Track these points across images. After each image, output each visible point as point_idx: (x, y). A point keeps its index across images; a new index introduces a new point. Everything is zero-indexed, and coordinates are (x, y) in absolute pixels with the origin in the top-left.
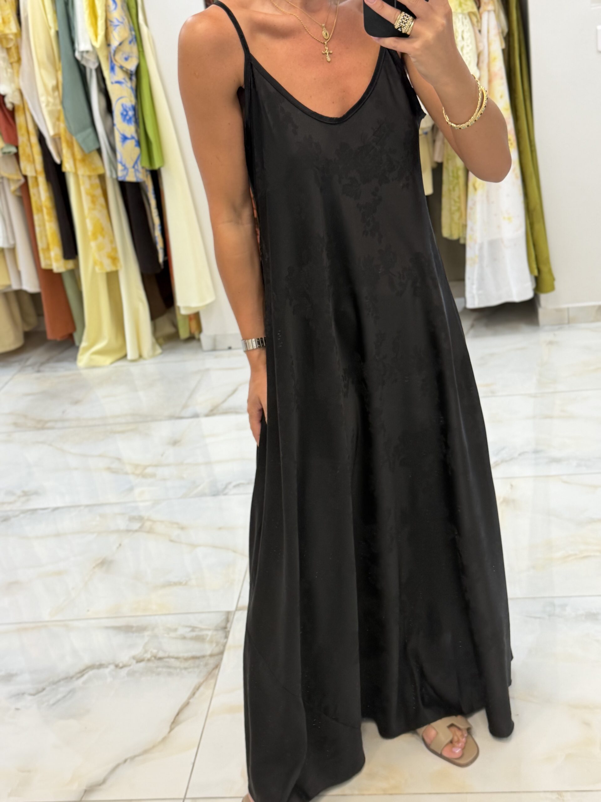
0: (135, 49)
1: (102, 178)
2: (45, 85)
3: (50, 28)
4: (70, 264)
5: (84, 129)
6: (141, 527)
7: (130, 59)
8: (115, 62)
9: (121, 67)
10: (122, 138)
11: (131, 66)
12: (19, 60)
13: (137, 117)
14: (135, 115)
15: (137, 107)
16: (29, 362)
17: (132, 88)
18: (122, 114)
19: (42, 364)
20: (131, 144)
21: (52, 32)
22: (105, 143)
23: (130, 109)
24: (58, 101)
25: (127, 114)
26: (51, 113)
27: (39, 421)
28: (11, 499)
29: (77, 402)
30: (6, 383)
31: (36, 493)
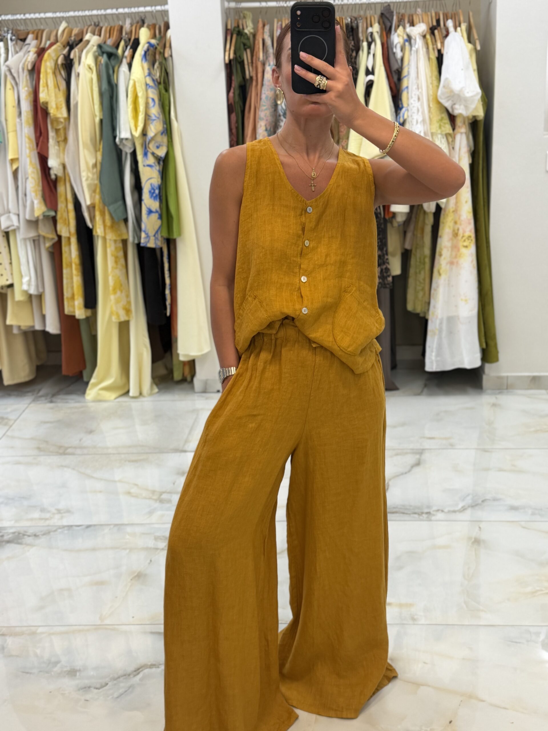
0: (165, 139)
1: (125, 242)
2: (87, 163)
3: (96, 116)
4: (89, 312)
5: (116, 201)
7: (161, 148)
8: (148, 149)
9: (153, 154)
10: (147, 211)
11: (162, 153)
12: (66, 140)
13: (161, 194)
14: (159, 193)
15: (161, 187)
16: (41, 393)
17: (159, 171)
18: (150, 192)
19: (53, 395)
20: (155, 217)
21: (97, 120)
22: (132, 214)
23: (157, 188)
24: (95, 176)
25: (154, 193)
26: (89, 186)
27: (60, 447)
28: (47, 515)
29: (91, 432)
30: (24, 411)
31: (68, 511)
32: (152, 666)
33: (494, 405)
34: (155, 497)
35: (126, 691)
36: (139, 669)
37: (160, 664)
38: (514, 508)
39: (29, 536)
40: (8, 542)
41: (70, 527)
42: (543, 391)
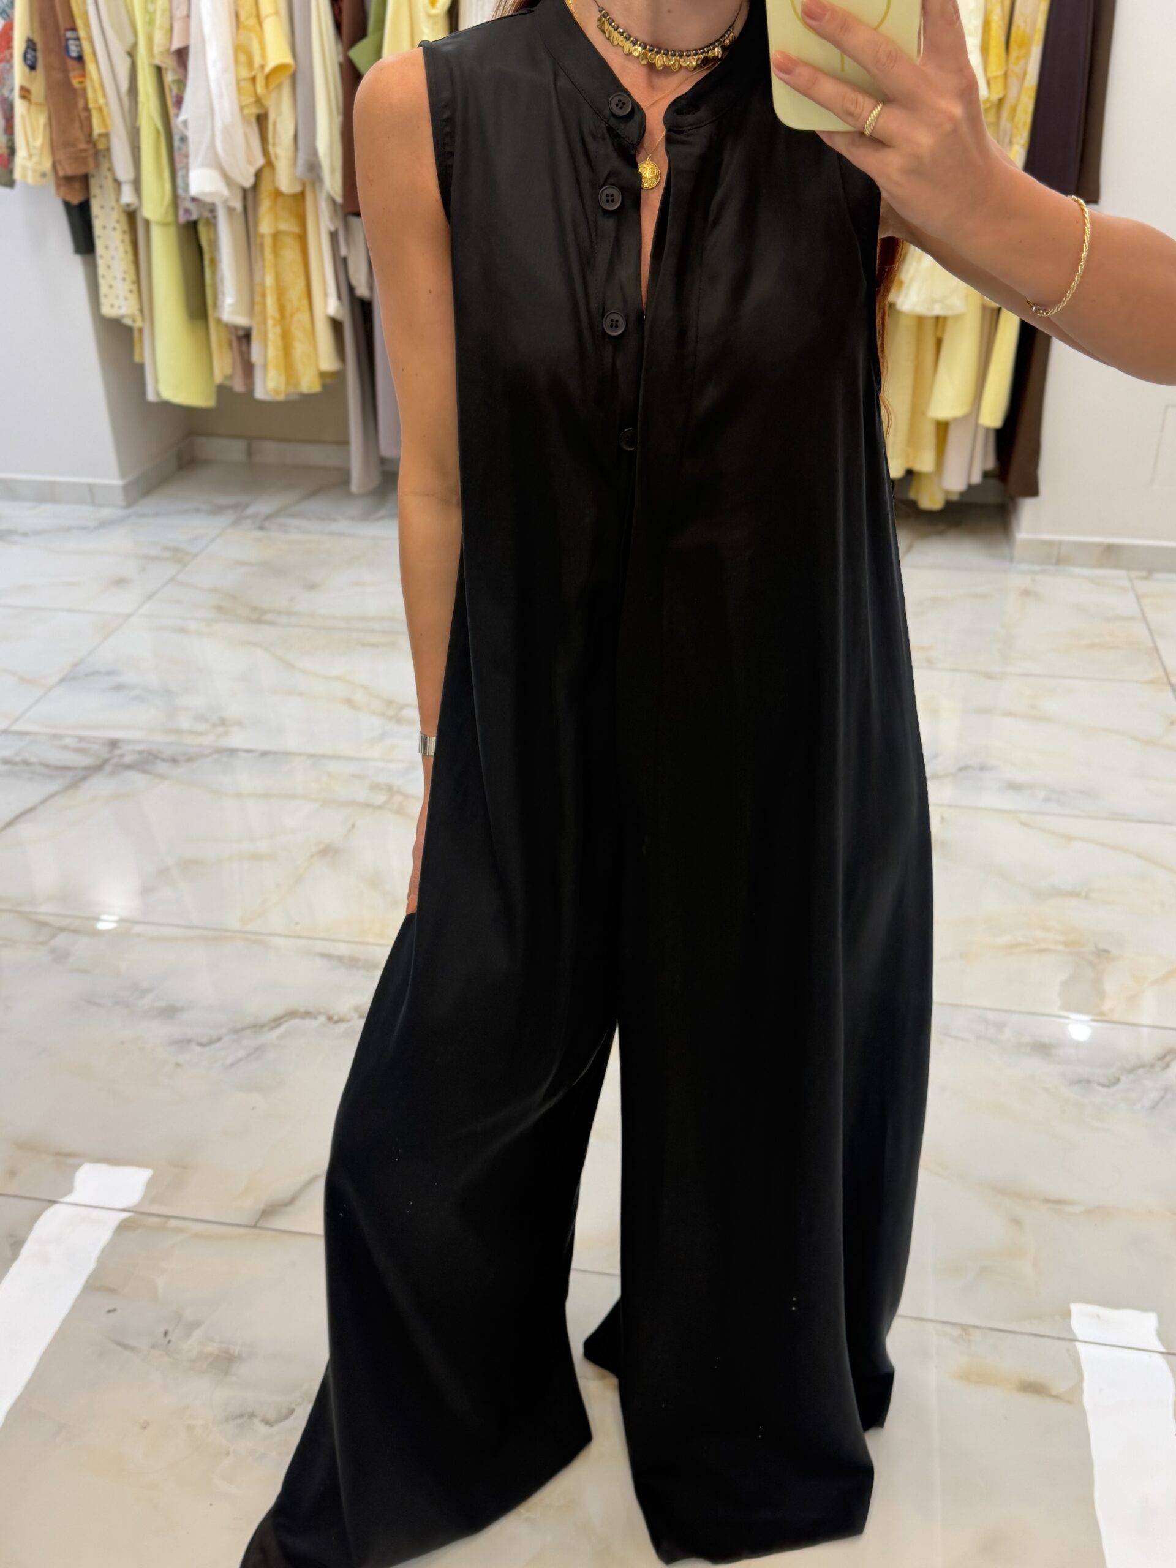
6: (386, 803)
16: (251, 511)
19: (268, 517)
27: (255, 609)
28: (201, 727)
29: (312, 587)
30: (213, 540)
31: (239, 724)
32: (307, 1014)
33: (1026, 593)
34: (391, 713)
35: (249, 1055)
36: (281, 1018)
37: (320, 1013)
38: (1014, 787)
39: (164, 760)
40: (129, 767)
41: (232, 752)
42: (1122, 573)
